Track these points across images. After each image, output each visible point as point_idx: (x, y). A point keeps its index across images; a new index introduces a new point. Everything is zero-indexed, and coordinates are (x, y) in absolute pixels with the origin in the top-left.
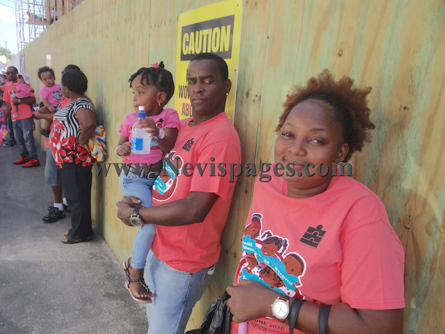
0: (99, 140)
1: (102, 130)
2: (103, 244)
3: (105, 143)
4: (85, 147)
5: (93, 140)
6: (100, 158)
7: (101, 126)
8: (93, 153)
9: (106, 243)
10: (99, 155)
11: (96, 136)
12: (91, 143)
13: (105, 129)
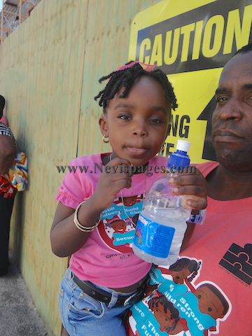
0: (20, 168)
1: (23, 157)
2: (19, 280)
3: (27, 171)
4: (6, 176)
5: (13, 169)
6: (20, 187)
7: (23, 154)
8: (13, 182)
9: (23, 278)
10: (19, 185)
11: (17, 164)
12: (11, 171)
13: (26, 156)
